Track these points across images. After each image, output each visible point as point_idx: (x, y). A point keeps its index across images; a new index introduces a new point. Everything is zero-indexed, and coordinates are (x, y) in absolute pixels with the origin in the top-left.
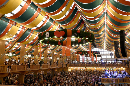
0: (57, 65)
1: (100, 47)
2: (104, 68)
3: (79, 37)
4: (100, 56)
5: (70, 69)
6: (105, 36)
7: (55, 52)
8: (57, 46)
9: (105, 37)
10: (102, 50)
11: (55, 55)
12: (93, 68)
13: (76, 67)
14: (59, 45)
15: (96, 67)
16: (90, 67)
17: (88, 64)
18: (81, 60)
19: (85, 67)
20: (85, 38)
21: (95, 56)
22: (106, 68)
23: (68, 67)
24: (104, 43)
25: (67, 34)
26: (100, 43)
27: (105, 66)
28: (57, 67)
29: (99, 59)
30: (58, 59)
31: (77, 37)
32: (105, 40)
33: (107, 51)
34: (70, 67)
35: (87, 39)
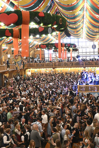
0: (8, 66)
1: (77, 35)
2: (82, 68)
3: (42, 24)
4: (76, 50)
5: (29, 71)
6: (85, 17)
7: (3, 45)
8: (4, 37)
9: (85, 20)
10: (80, 40)
11: (4, 50)
12: (65, 68)
13: (39, 68)
14: (7, 37)
15: (71, 67)
16: (61, 67)
17: (57, 63)
18: (46, 56)
19: (54, 68)
20: (52, 26)
21: (69, 51)
22: (85, 68)
23: (26, 69)
24: (82, 28)
25: (22, 20)
26: (76, 28)
27: (84, 66)
28: (8, 69)
29: (75, 54)
30: (9, 56)
31: (38, 23)
32: (84, 23)
33: (87, 41)
34: (30, 68)
35: (55, 26)
